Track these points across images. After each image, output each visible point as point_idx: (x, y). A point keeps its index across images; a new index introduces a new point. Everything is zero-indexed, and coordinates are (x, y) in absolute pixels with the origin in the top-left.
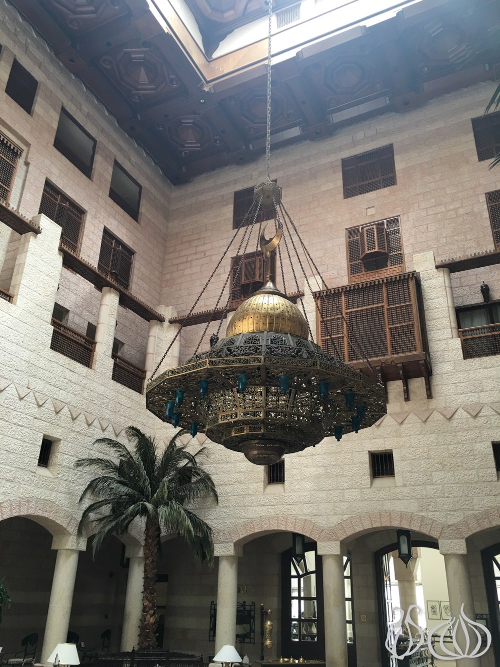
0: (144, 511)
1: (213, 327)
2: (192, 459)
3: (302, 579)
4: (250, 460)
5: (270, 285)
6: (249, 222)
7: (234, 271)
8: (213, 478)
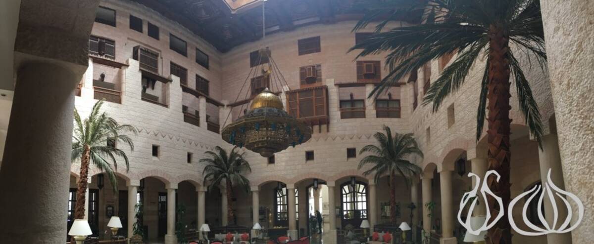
0: (225, 176)
1: (245, 106)
2: (240, 156)
3: (281, 198)
4: (262, 155)
5: (267, 89)
6: (257, 64)
7: (252, 84)
8: (249, 163)
